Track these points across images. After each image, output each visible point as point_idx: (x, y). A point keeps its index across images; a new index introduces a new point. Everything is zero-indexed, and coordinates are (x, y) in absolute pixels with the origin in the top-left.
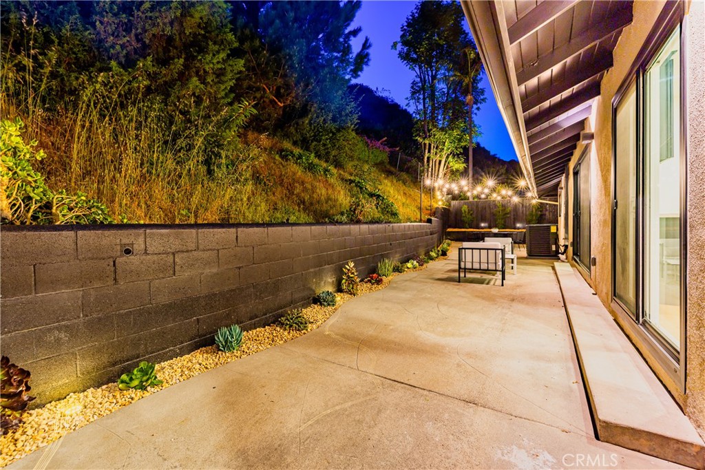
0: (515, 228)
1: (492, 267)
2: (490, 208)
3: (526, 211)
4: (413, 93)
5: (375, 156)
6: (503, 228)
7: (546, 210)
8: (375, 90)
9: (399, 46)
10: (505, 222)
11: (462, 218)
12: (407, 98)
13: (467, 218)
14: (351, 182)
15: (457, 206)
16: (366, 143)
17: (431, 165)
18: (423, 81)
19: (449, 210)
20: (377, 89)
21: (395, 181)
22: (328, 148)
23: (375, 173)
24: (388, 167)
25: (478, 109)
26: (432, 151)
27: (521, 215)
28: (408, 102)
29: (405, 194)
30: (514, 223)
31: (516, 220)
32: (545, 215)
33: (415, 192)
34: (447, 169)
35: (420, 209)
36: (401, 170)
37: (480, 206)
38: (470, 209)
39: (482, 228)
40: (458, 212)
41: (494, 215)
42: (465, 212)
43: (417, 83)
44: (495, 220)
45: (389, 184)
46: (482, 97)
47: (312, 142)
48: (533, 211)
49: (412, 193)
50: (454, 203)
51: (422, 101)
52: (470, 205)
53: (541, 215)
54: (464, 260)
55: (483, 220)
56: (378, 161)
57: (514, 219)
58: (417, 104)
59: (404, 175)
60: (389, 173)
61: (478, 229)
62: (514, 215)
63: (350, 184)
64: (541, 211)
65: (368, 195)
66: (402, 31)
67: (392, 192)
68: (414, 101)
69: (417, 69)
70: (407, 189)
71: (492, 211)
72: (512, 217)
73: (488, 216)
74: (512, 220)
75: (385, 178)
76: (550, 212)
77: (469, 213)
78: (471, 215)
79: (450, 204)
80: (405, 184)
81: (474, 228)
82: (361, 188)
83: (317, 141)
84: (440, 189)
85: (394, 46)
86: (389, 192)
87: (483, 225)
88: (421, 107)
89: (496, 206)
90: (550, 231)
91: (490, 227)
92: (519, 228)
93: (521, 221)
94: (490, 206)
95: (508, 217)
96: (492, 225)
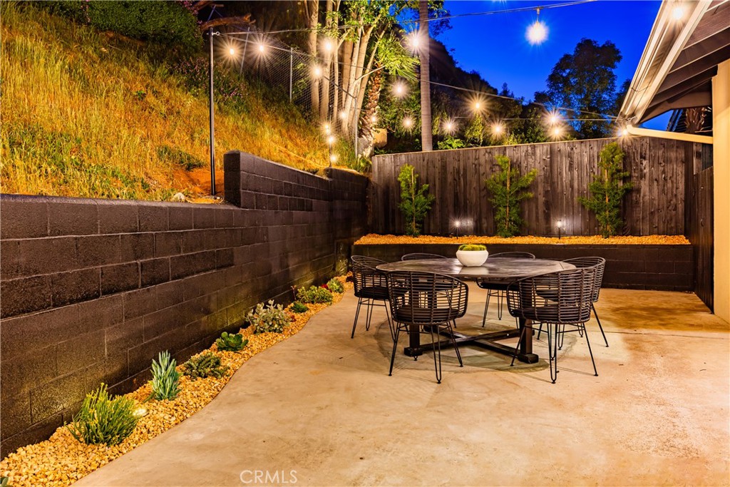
0: (549, 233)
2: (477, 171)
3: (581, 181)
6: (517, 234)
7: (642, 176)
10: (521, 215)
11: (401, 205)
13: (413, 203)
26: (329, 19)
27: (567, 192)
30: (548, 219)
31: (552, 205)
32: (638, 191)
37: (450, 169)
38: (423, 175)
40: (391, 185)
41: (489, 193)
42: (408, 186)
44: (493, 210)
48: (601, 181)
50: (379, 159)
52: (424, 165)
53: (628, 192)
55: (460, 211)
57: (548, 205)
61: (447, 235)
62: (546, 192)
64: (625, 179)
71: (484, 180)
72: (542, 199)
73: (473, 196)
74: (541, 208)
76: (651, 180)
77: (418, 187)
78: (426, 193)
81: (432, 234)
87: (457, 224)
89: (494, 166)
91: (478, 231)
92: (561, 234)
93: (568, 211)
94: (477, 166)
95: (529, 200)
96: (484, 225)
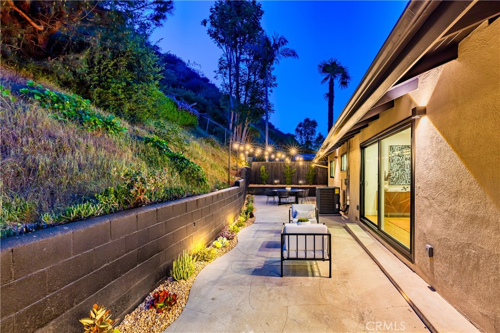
0: (298, 184)
1: (319, 255)
2: (281, 168)
3: (305, 172)
4: (221, 68)
5: (185, 118)
6: (290, 185)
8: (187, 62)
9: (208, 24)
10: (291, 179)
11: (261, 176)
12: (215, 72)
13: (265, 176)
14: (148, 141)
15: (256, 166)
16: (176, 104)
17: (235, 132)
18: (230, 61)
19: (250, 169)
20: (189, 61)
21: (204, 143)
22: (121, 99)
23: (182, 134)
24: (198, 129)
25: (271, 91)
27: (302, 174)
28: (216, 75)
29: (213, 155)
31: (298, 178)
33: (222, 153)
34: (248, 135)
35: (228, 170)
36: (210, 132)
37: (274, 167)
38: (266, 169)
39: (276, 184)
40: (258, 171)
41: (284, 174)
42: (263, 171)
43: (224, 60)
44: (285, 178)
45: (198, 145)
46: (274, 83)
47: (95, 87)
48: (309, 172)
49: (220, 154)
50: (254, 163)
51: (228, 76)
52: (267, 166)
53: (315, 175)
54: (287, 248)
55: (276, 178)
56: (188, 123)
58: (224, 78)
59: (213, 138)
60: (198, 135)
61: (272, 184)
62: (297, 174)
63: (146, 143)
65: (169, 157)
66: (211, 11)
67: (200, 153)
68: (221, 74)
69: (224, 47)
70: (215, 150)
71: (283, 171)
72: (296, 176)
73: (279, 174)
74: (296, 178)
75: (194, 139)
77: (266, 172)
79: (251, 165)
80: (213, 146)
81: (269, 184)
82: (161, 149)
83: (103, 87)
84: (244, 152)
85: (204, 23)
86: (198, 153)
87: (276, 182)
88: (227, 81)
89: (285, 167)
90: (334, 193)
91: (281, 183)
92: (301, 184)
93: (302, 179)
94: (281, 167)
95: (293, 176)
96: (282, 182)
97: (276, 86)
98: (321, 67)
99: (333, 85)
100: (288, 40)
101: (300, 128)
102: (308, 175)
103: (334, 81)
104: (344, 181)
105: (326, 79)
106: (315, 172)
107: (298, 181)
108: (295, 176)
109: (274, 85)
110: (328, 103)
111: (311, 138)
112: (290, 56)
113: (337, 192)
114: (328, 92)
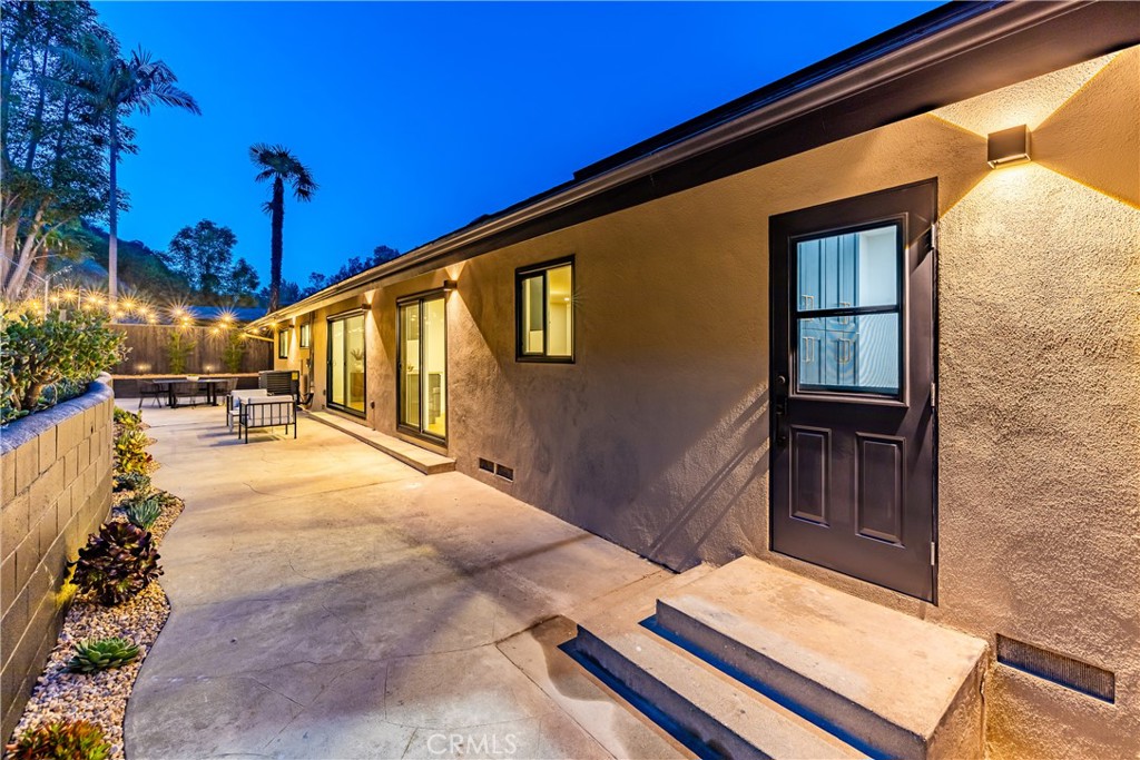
0: (201, 373)
2: (155, 339)
7: (250, 347)
10: (185, 363)
27: (212, 353)
32: (249, 353)
37: (134, 336)
39: (140, 373)
41: (164, 352)
44: (167, 360)
48: (231, 348)
53: (243, 354)
55: (141, 360)
57: (201, 358)
62: (200, 352)
71: (159, 344)
72: (197, 355)
73: (150, 351)
74: (197, 360)
76: (254, 349)
87: (142, 367)
89: (167, 336)
90: (290, 378)
91: (154, 371)
92: (208, 373)
93: (213, 361)
94: (155, 335)
95: (190, 356)
96: (159, 367)
97: (134, 152)
98: (257, 152)
99: (282, 191)
100: (175, 73)
101: (187, 242)
102: (229, 354)
103: (284, 184)
104: (305, 362)
105: (267, 174)
106: (242, 348)
107: (201, 365)
108: (194, 356)
109: (130, 147)
110: (271, 221)
111: (218, 269)
112: (180, 104)
113: (294, 377)
114: (271, 201)
